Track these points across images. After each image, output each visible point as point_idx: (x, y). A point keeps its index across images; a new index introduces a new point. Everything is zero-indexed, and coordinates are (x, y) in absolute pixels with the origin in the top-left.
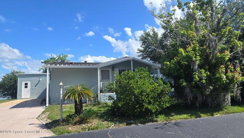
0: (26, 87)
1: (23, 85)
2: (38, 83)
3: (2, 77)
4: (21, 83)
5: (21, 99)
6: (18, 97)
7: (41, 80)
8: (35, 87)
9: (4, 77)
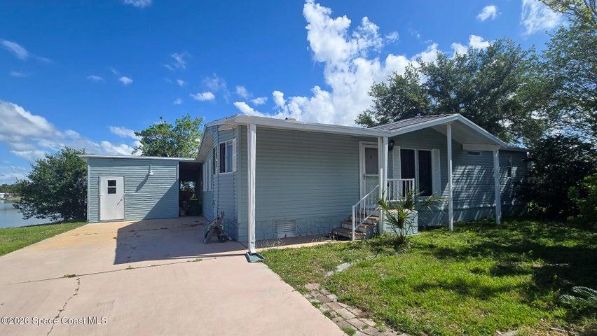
0: (112, 190)
1: (104, 186)
2: (145, 181)
3: (36, 164)
4: (97, 181)
5: (100, 221)
6: (89, 217)
7: (152, 173)
8: (136, 191)
9: (42, 163)
